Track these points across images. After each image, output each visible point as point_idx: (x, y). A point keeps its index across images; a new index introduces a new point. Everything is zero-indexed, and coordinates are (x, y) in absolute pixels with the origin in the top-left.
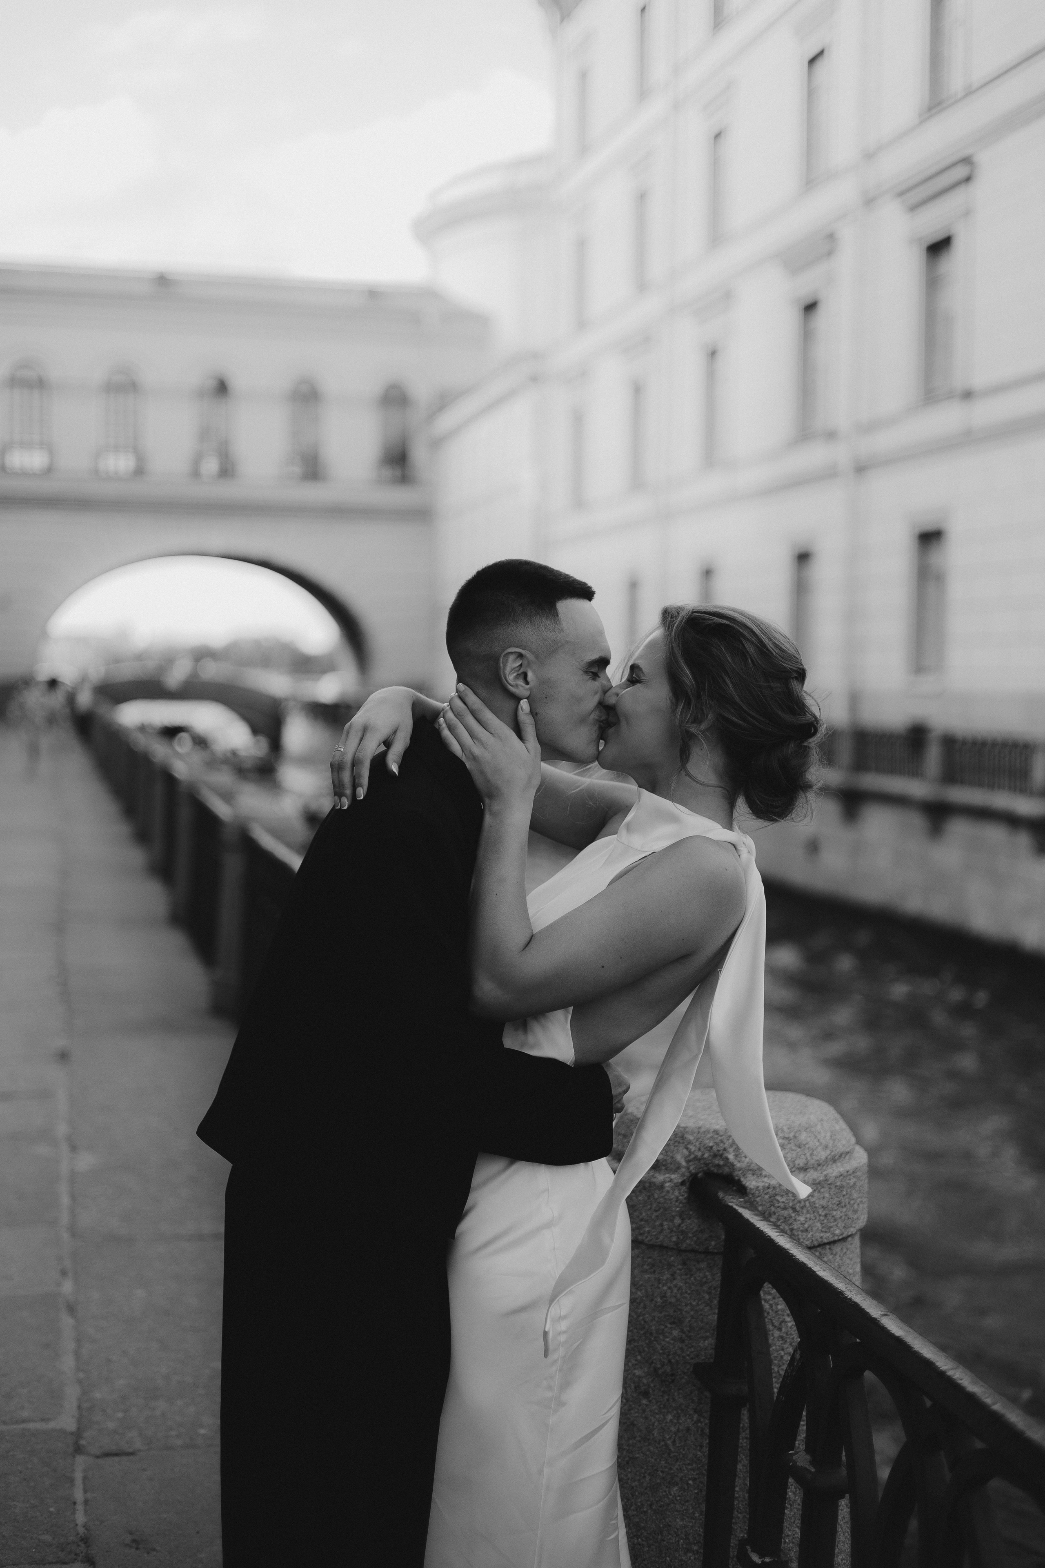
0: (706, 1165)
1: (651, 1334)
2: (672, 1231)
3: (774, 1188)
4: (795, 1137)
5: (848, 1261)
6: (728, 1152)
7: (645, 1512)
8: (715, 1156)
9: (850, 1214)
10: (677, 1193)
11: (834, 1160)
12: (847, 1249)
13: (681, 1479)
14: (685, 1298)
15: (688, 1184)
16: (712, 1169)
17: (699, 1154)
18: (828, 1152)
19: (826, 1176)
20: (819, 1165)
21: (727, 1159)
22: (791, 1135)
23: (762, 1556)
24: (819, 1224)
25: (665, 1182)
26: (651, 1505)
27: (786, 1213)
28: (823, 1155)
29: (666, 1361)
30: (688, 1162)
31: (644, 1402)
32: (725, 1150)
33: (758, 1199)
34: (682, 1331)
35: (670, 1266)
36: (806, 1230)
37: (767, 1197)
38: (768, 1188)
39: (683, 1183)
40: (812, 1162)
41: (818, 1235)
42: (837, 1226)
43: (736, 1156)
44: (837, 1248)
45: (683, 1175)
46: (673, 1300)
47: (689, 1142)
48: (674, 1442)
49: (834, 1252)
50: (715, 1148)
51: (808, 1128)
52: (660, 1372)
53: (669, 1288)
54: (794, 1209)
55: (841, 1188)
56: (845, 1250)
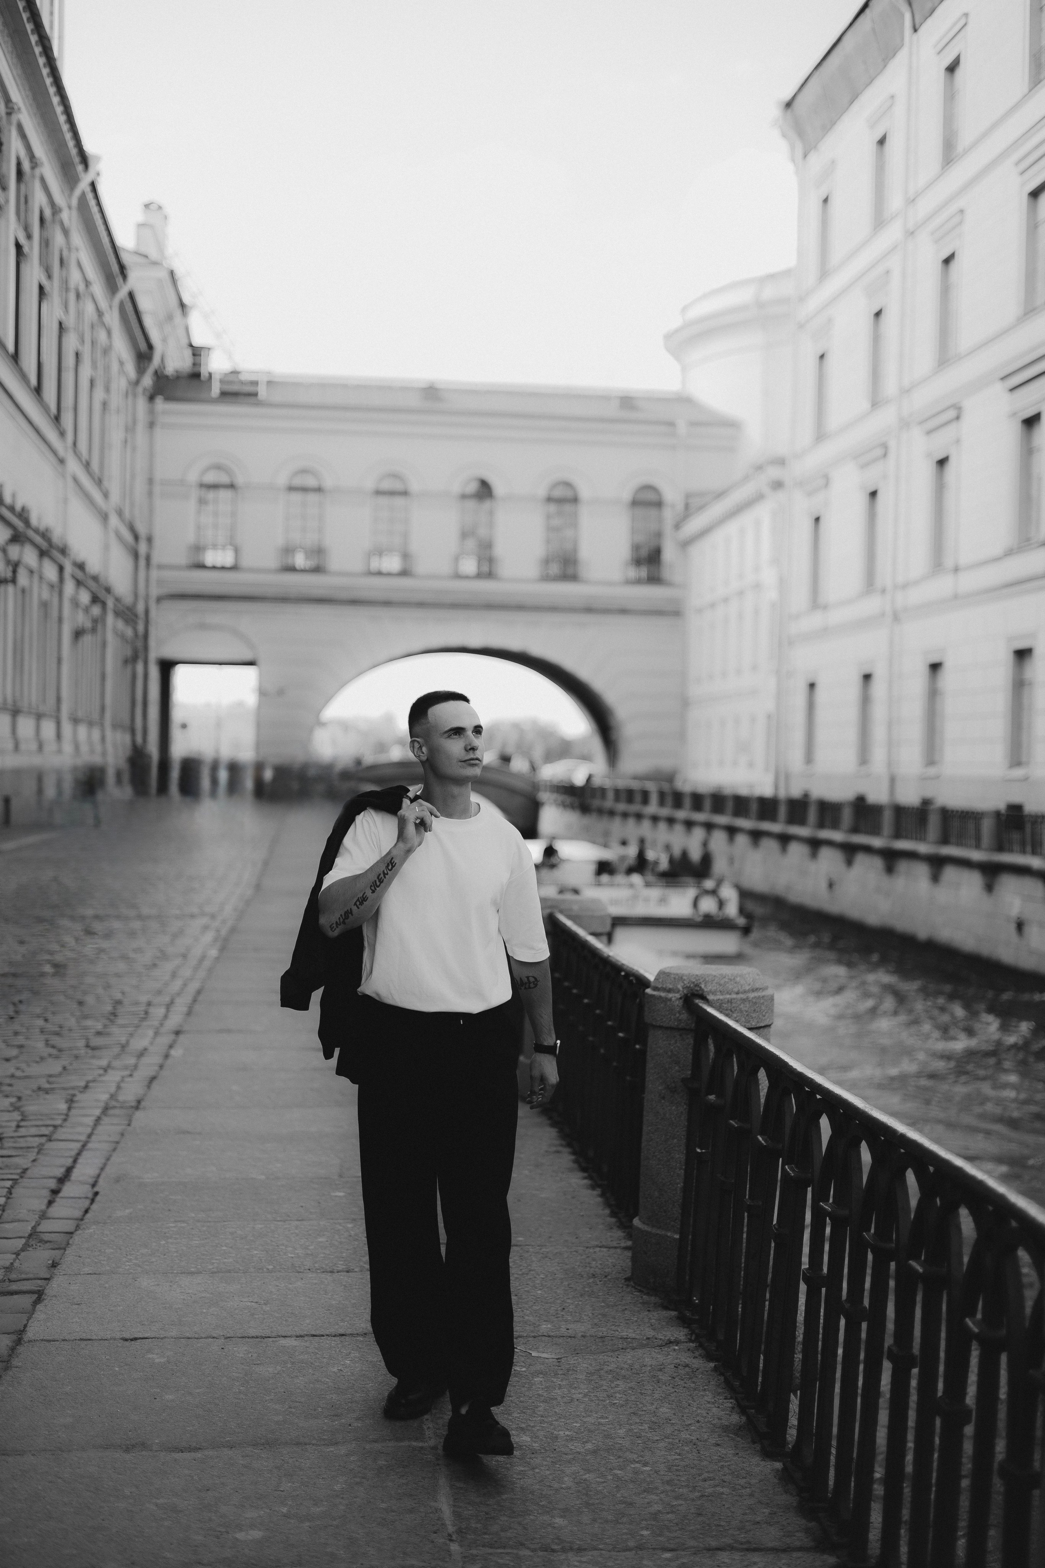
0: (692, 990)
2: (675, 1020)
3: (722, 1000)
6: (702, 984)
7: (662, 1153)
8: (696, 986)
9: (761, 1016)
10: (677, 1002)
11: (753, 991)
14: (681, 1051)
15: (683, 999)
16: (694, 992)
17: (688, 985)
18: (750, 986)
19: (748, 997)
20: (745, 992)
21: (701, 987)
22: (732, 978)
23: (701, 1149)
24: (743, 1019)
25: (672, 997)
28: (747, 988)
29: (672, 1081)
30: (683, 988)
31: (663, 1101)
32: (700, 983)
34: (680, 1067)
35: (674, 1037)
37: (718, 1004)
38: (719, 1000)
39: (681, 998)
40: (741, 990)
42: (753, 1021)
43: (705, 986)
45: (681, 995)
46: (676, 1053)
47: (685, 980)
48: (675, 1119)
50: (696, 983)
52: (670, 1087)
53: (674, 1047)
54: (731, 1011)
55: (756, 1003)
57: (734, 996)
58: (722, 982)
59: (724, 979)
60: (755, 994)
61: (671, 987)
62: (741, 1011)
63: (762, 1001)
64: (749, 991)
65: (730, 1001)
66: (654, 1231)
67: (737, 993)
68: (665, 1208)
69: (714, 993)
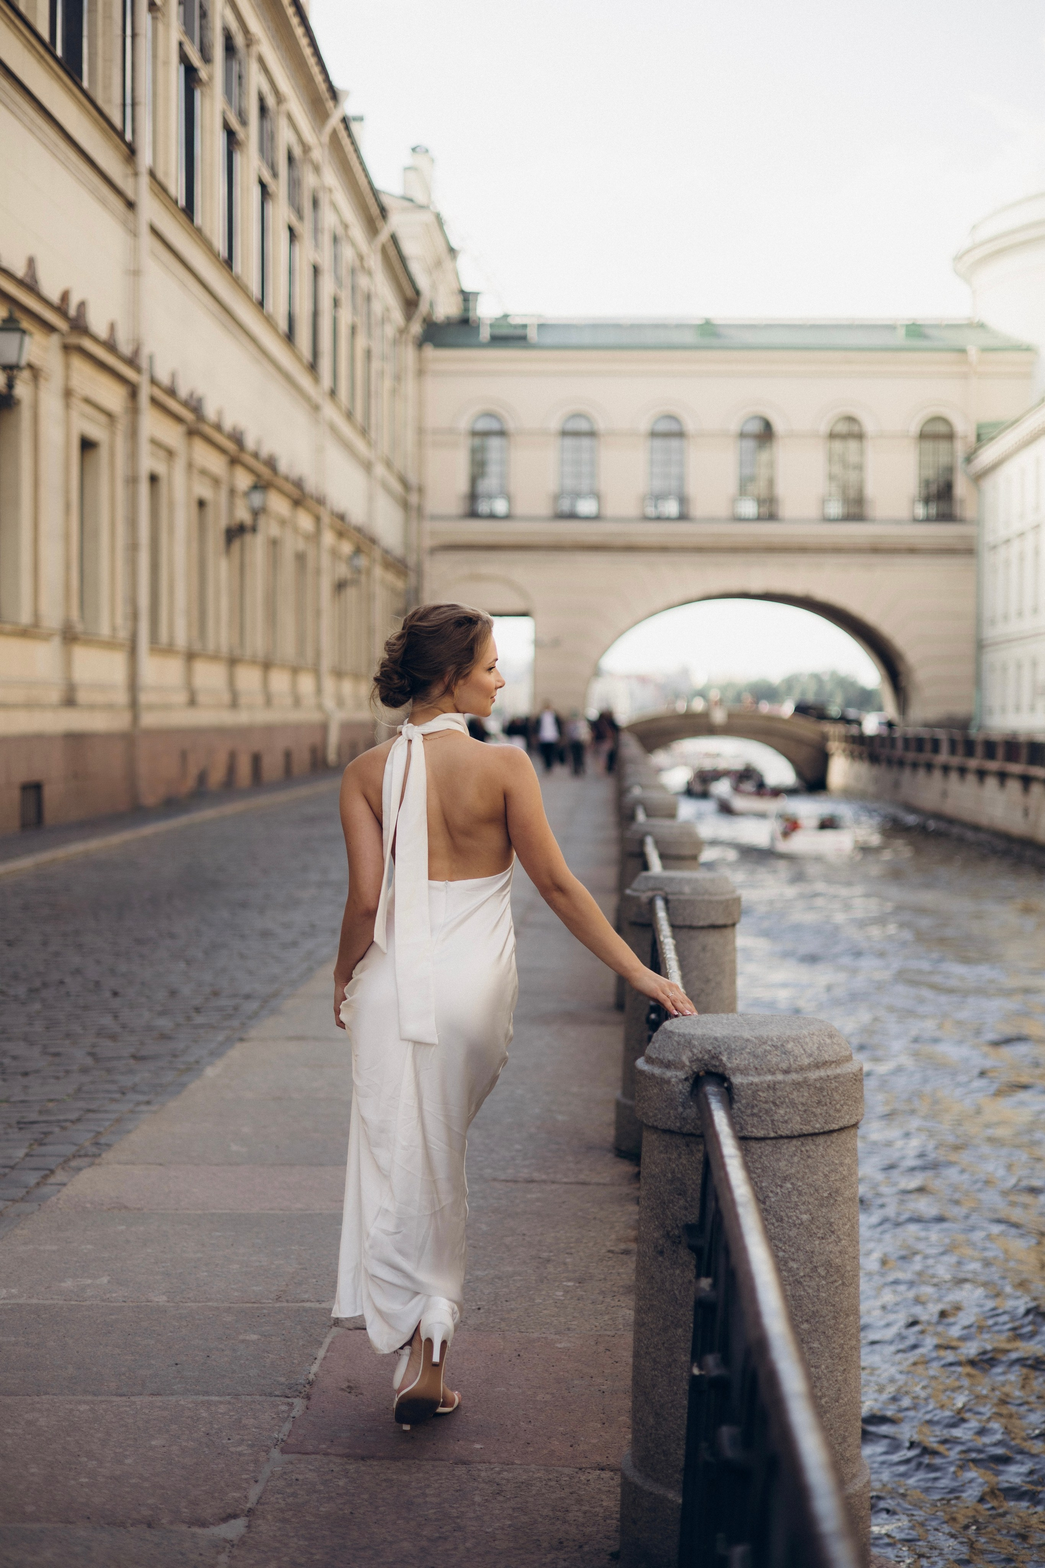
0: (706, 1065)
1: (664, 1203)
2: (676, 1118)
3: (756, 1085)
4: (782, 1045)
5: (833, 1153)
6: (723, 1055)
7: (660, 1349)
8: (713, 1058)
9: (832, 1112)
10: (680, 1087)
11: (817, 1066)
12: (832, 1142)
13: (684, 1323)
14: (688, 1174)
15: (691, 1081)
16: (711, 1068)
17: (700, 1056)
18: (812, 1059)
19: (805, 1078)
20: (802, 1069)
21: (721, 1060)
22: (779, 1044)
24: (798, 1118)
25: (672, 1077)
26: (663, 1344)
27: (766, 1106)
28: (806, 1061)
29: (675, 1226)
30: (691, 1062)
31: (660, 1259)
32: (720, 1053)
33: (742, 1094)
34: (686, 1201)
35: (677, 1147)
36: (786, 1122)
37: (750, 1092)
38: (751, 1084)
39: (686, 1079)
40: (794, 1066)
41: (798, 1127)
42: (817, 1121)
43: (729, 1058)
44: (821, 1140)
45: (687, 1073)
46: (679, 1176)
47: (694, 1046)
48: (680, 1292)
49: (817, 1143)
50: (713, 1052)
51: (796, 1040)
52: (671, 1234)
53: (677, 1165)
54: (774, 1103)
55: (821, 1089)
56: (829, 1143)
57: (780, 1077)
58: (759, 1051)
59: (764, 1047)
60: (822, 1073)
61: (671, 1058)
62: (793, 1104)
63: (834, 1084)
64: (809, 1067)
65: (772, 1087)
66: (648, 1486)
67: (786, 1072)
68: (665, 1448)
69: (744, 1071)
